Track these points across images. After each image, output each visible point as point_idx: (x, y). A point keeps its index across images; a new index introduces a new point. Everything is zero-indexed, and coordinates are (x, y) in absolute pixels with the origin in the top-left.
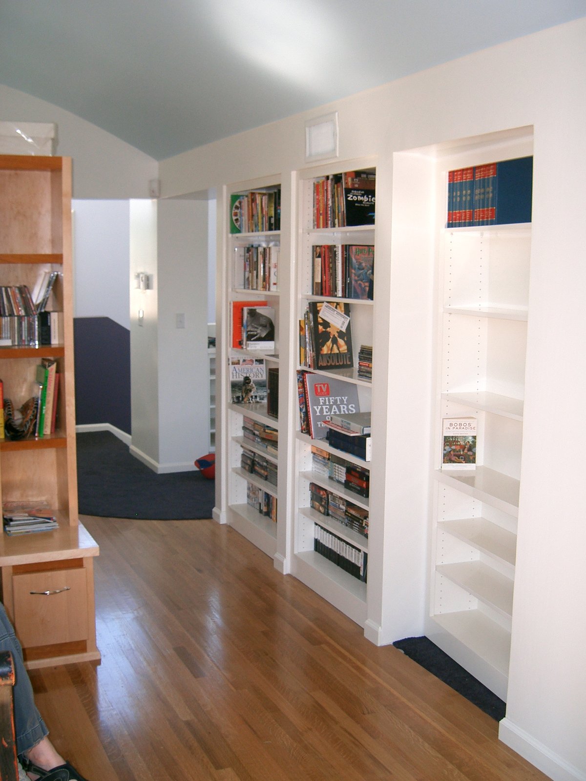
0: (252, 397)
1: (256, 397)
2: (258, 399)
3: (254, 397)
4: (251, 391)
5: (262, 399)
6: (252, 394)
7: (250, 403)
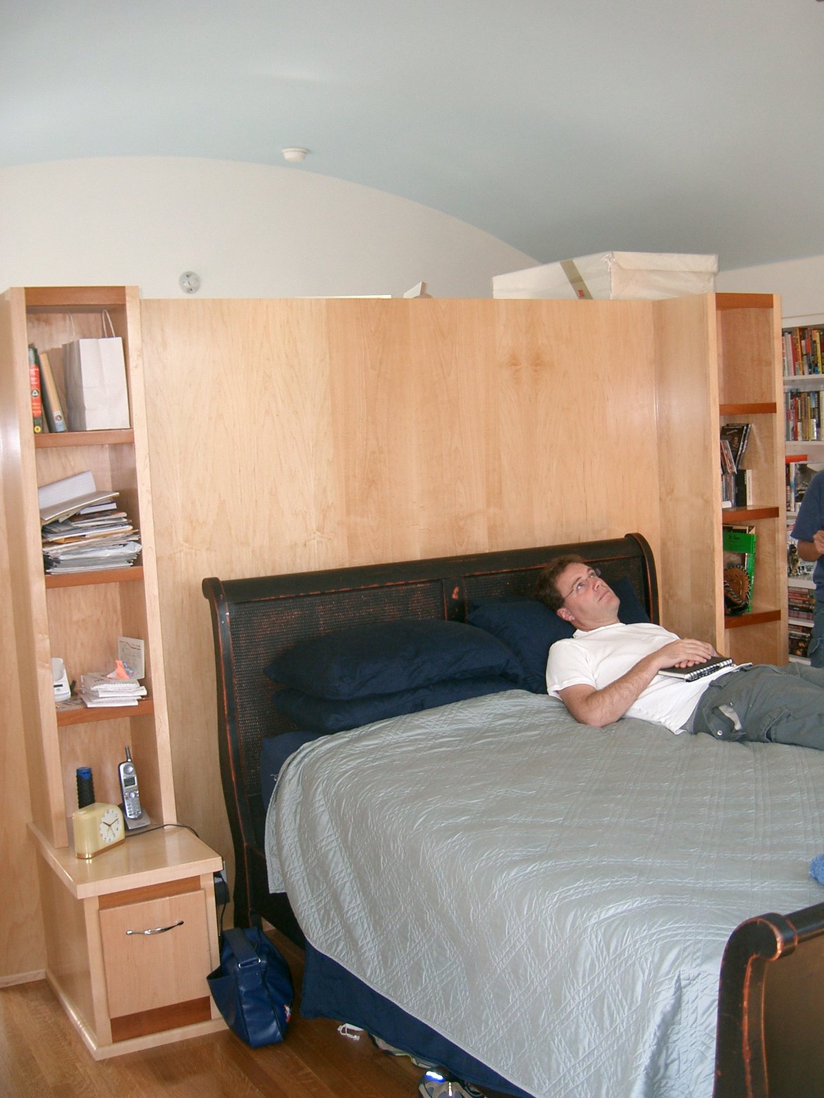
0: (799, 568)
1: (803, 567)
2: (805, 571)
3: (801, 568)
4: (797, 561)
5: (809, 570)
6: (799, 564)
7: (798, 575)
